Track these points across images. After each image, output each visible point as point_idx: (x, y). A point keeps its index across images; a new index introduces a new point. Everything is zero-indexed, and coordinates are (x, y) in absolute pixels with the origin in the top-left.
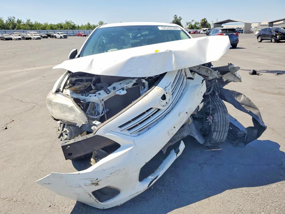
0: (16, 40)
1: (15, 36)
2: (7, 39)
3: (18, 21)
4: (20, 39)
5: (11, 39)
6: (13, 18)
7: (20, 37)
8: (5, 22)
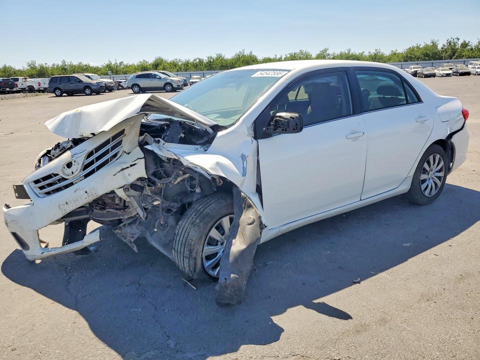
0: (442, 76)
1: (442, 70)
2: (427, 76)
3: (462, 45)
4: (448, 75)
5: (434, 75)
6: (455, 40)
7: (450, 72)
8: (440, 47)
